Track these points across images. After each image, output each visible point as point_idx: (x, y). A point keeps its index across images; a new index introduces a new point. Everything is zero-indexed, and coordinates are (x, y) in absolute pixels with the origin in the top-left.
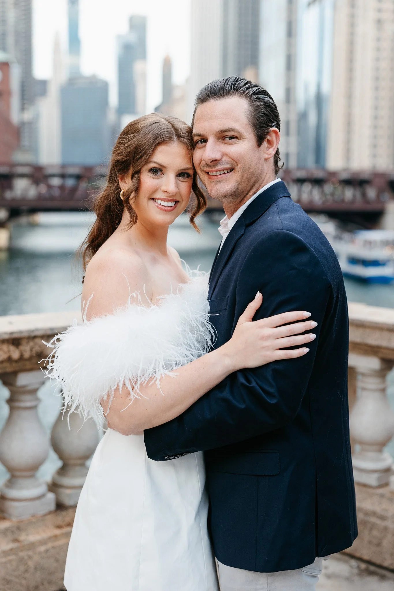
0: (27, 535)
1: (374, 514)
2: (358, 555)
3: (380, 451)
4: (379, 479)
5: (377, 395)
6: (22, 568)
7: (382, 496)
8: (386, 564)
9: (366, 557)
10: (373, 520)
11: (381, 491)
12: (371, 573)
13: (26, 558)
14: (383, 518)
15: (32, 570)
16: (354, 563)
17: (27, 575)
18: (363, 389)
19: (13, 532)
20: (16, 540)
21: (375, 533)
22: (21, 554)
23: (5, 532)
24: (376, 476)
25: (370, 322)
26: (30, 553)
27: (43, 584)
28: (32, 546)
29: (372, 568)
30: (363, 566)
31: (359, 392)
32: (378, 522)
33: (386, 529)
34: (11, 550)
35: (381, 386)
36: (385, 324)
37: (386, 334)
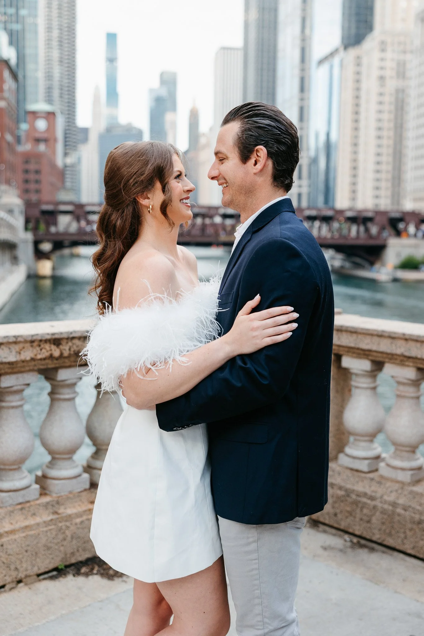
0: (65, 509)
1: (365, 495)
2: (351, 530)
3: (371, 441)
4: (369, 465)
5: (369, 392)
6: (61, 537)
7: (372, 479)
8: (374, 538)
9: (357, 533)
10: (364, 500)
11: (371, 475)
12: (362, 546)
13: (64, 527)
14: (372, 498)
15: (69, 538)
16: (347, 537)
17: (65, 543)
18: (357, 387)
19: (53, 506)
20: (56, 513)
21: (365, 511)
22: (60, 525)
23: (46, 506)
24: (367, 462)
25: (362, 329)
26: (68, 524)
27: (78, 551)
28: (69, 518)
29: (363, 542)
30: (355, 540)
31: (354, 391)
32: (369, 502)
33: (375, 507)
34: (52, 520)
35: (372, 385)
36: (375, 330)
37: (376, 339)
